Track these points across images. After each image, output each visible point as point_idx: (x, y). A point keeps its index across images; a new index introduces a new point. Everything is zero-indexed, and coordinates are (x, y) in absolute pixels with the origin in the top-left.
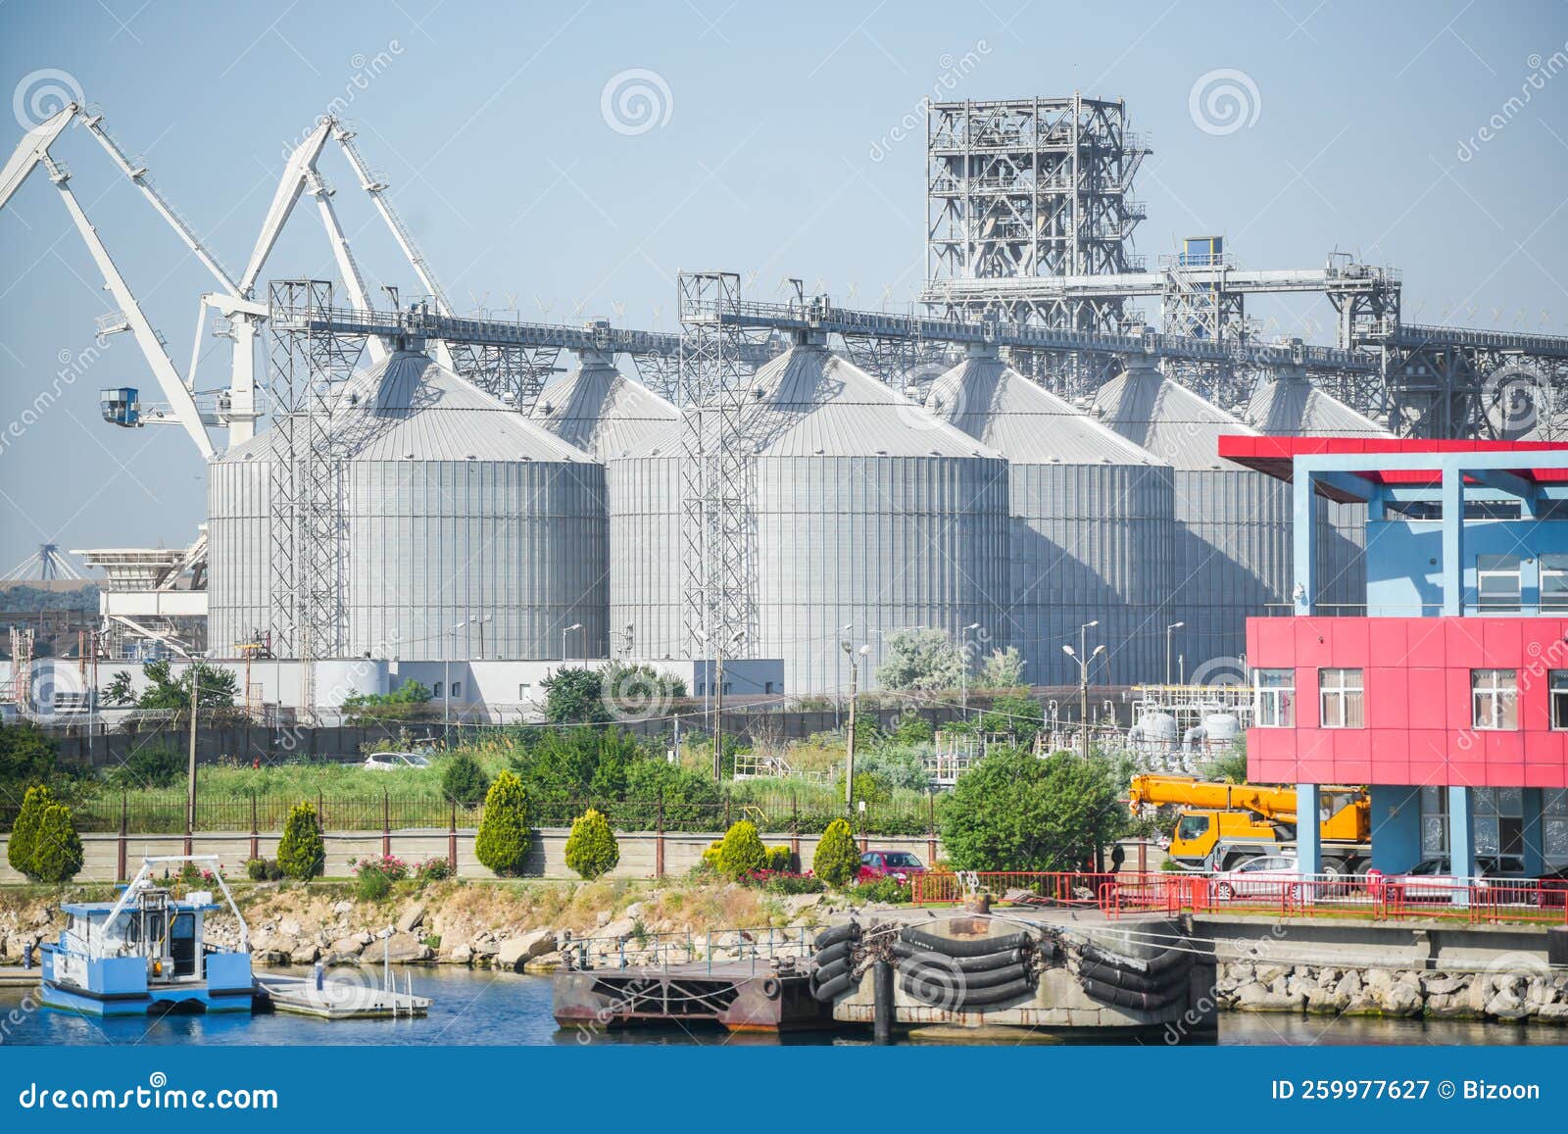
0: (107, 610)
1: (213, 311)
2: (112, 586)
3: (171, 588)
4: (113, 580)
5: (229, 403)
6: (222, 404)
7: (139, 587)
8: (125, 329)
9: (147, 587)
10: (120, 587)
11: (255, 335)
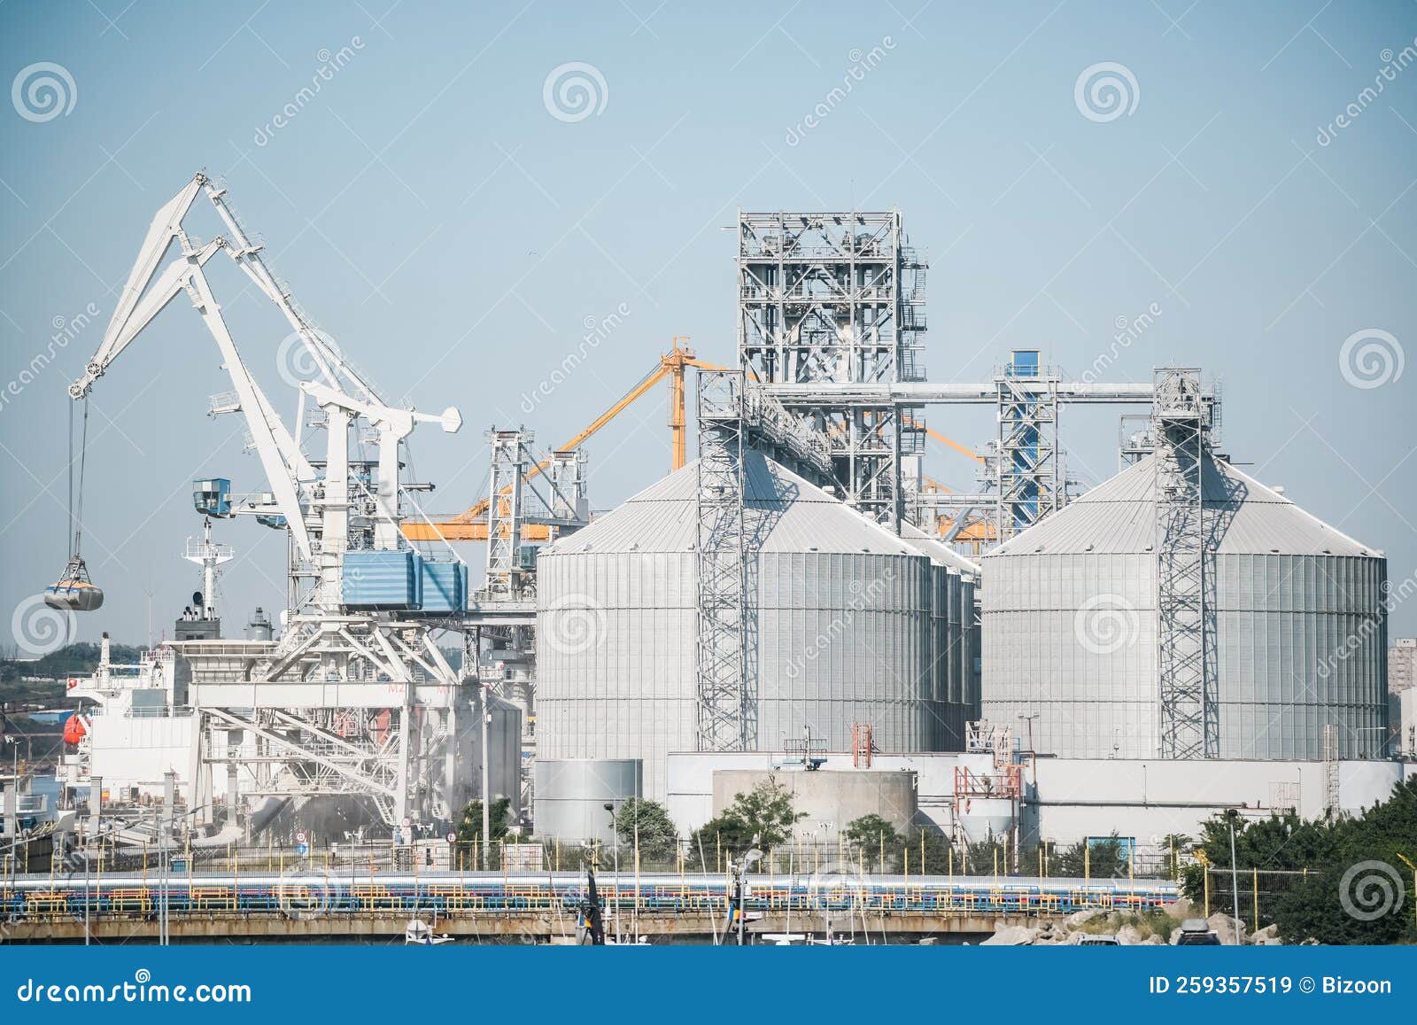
0: (197, 702)
1: (310, 399)
2: (197, 678)
3: (268, 680)
4: (197, 672)
5: (323, 494)
6: (315, 495)
7: (225, 678)
8: (237, 410)
9: (235, 679)
10: (205, 678)
11: (350, 425)
